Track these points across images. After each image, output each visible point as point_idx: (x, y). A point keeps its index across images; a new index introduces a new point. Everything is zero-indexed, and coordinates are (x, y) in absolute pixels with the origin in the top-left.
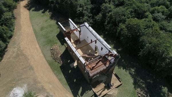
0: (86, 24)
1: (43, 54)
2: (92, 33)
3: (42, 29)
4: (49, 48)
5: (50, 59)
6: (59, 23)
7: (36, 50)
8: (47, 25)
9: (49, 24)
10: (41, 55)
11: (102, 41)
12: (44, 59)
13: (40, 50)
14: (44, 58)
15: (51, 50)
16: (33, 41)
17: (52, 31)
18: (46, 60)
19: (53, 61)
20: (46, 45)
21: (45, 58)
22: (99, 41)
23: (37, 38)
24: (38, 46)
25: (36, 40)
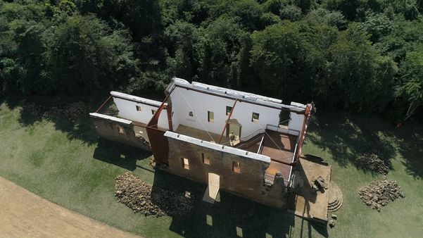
1: (102, 221)
2: (210, 94)
3: (36, 160)
4: (106, 196)
5: (139, 220)
6: (91, 114)
7: (70, 228)
8: (45, 140)
9: (49, 135)
10: (99, 227)
12: (121, 233)
13: (85, 218)
14: (117, 231)
15: (119, 196)
16: (36, 206)
17: (76, 149)
18: (127, 231)
19: (152, 220)
20: (93, 193)
21: (119, 228)
22: (240, 101)
23: (40, 193)
24: (64, 213)
25: (45, 201)
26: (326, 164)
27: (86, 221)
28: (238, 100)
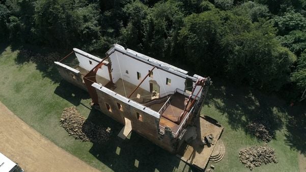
0: (118, 47)
1: (47, 137)
3: (18, 88)
4: (54, 120)
5: (71, 141)
6: (55, 62)
7: (25, 138)
8: (27, 76)
9: (30, 73)
10: (44, 141)
11: (165, 67)
12: (56, 148)
13: (37, 133)
14: (55, 145)
15: (62, 122)
16: (9, 119)
17: (45, 85)
18: (61, 147)
19: (79, 143)
20: (46, 117)
21: (57, 144)
22: (158, 68)
23: (14, 111)
24: (25, 127)
25: (16, 116)
26: (220, 126)
27: (37, 135)
28: (156, 67)
